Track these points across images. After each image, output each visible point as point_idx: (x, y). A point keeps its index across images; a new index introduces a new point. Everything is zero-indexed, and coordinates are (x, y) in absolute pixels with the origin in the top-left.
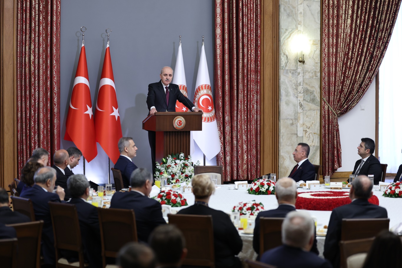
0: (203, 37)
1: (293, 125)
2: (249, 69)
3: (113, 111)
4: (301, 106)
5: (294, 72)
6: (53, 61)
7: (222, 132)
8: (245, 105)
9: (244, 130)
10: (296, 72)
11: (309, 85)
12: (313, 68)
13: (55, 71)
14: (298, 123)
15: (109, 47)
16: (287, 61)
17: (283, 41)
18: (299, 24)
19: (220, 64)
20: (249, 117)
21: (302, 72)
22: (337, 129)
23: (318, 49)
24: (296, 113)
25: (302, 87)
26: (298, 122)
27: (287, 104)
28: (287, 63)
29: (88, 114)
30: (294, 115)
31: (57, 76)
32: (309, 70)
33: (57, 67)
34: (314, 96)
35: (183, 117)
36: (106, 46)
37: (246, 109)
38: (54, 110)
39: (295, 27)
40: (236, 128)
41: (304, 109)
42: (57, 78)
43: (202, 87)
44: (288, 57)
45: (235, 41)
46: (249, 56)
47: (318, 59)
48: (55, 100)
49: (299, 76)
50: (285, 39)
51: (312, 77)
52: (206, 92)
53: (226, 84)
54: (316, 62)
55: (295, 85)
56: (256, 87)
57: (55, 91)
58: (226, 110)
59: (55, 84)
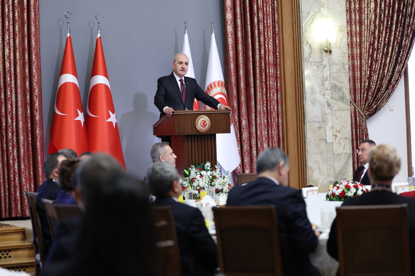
0: (213, 23)
1: (321, 129)
2: (267, 62)
3: (109, 116)
4: (329, 105)
5: (319, 64)
6: (32, 55)
7: (239, 139)
8: (265, 106)
9: (265, 136)
10: (321, 65)
11: (337, 80)
12: (341, 59)
13: (35, 68)
14: (326, 126)
15: (100, 37)
16: (310, 52)
17: (305, 27)
18: (322, 7)
19: (233, 56)
20: (269, 120)
21: (328, 65)
22: (366, 133)
23: (344, 37)
24: (324, 114)
25: (329, 82)
26: (326, 125)
27: (313, 103)
28: (311, 54)
29: (80, 121)
30: (322, 117)
31: (38, 75)
32: (336, 62)
33: (37, 64)
34: (343, 93)
35: (208, 117)
36: (97, 36)
37: (266, 111)
38: (35, 117)
39: (317, 10)
40: (254, 134)
41: (332, 109)
42: (38, 77)
44: (312, 46)
45: (249, 28)
46: (267, 46)
47: (345, 48)
48: (36, 105)
49: (325, 69)
50: (307, 25)
51: (340, 70)
53: (242, 81)
54: (344, 52)
55: (321, 80)
56: (276, 84)
57: (36, 93)
58: (242, 113)
59: (35, 84)
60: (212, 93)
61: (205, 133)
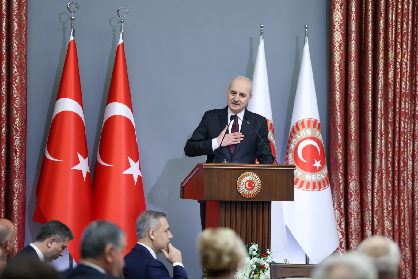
0: (307, 28)
2: (398, 90)
3: (128, 166)
6: (13, 67)
7: (343, 211)
8: (389, 161)
9: (387, 209)
13: (16, 86)
15: (123, 44)
19: (340, 80)
20: (396, 184)
29: (80, 172)
31: (20, 97)
33: (21, 80)
35: (258, 174)
36: (118, 42)
37: (390, 169)
38: (13, 162)
40: (370, 204)
42: (20, 101)
43: (302, 123)
45: (370, 35)
46: (398, 66)
48: (15, 144)
52: (310, 133)
53: (352, 119)
56: (412, 127)
57: (16, 125)
58: (351, 170)
59: (15, 112)
60: (298, 137)
61: (251, 198)
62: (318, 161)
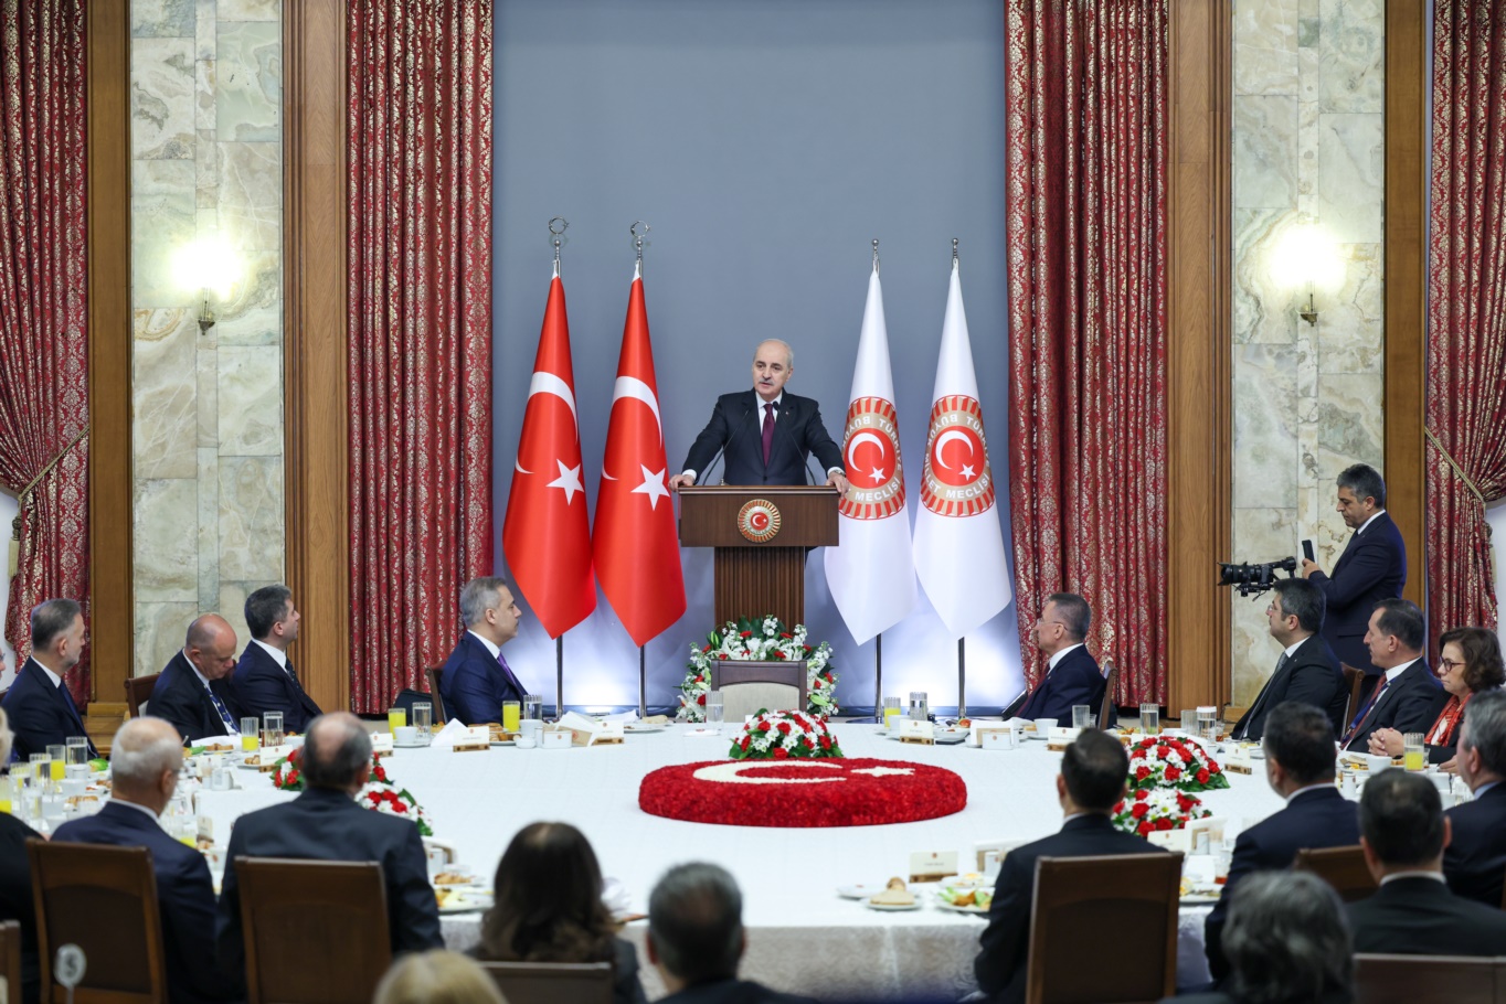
1: (1282, 529)
2: (1123, 343)
3: (642, 480)
4: (1310, 464)
5: (1284, 351)
8: (1109, 462)
9: (1106, 543)
10: (1290, 352)
11: (1341, 396)
12: (1357, 337)
14: (1300, 522)
15: (640, 280)
16: (1257, 317)
17: (1242, 249)
18: (1303, 193)
19: (1023, 329)
21: (1315, 352)
22: (1478, 541)
23: (1372, 275)
24: (1294, 488)
25: (1313, 400)
26: (1298, 517)
27: (1259, 457)
28: (1258, 323)
29: (561, 491)
30: (1286, 496)
31: (478, 372)
32: (1341, 346)
34: (1361, 432)
35: (772, 503)
36: (632, 277)
37: (1111, 476)
38: (468, 474)
39: (1284, 201)
41: (1320, 476)
43: (946, 402)
44: (1262, 303)
45: (1072, 252)
46: (1123, 302)
47: (1372, 307)
48: (470, 445)
49: (1301, 365)
50: (1250, 244)
51: (1353, 369)
52: (957, 420)
53: (1043, 394)
54: (1367, 317)
55: (1287, 396)
58: (1041, 478)
60: (938, 426)
62: (968, 466)
